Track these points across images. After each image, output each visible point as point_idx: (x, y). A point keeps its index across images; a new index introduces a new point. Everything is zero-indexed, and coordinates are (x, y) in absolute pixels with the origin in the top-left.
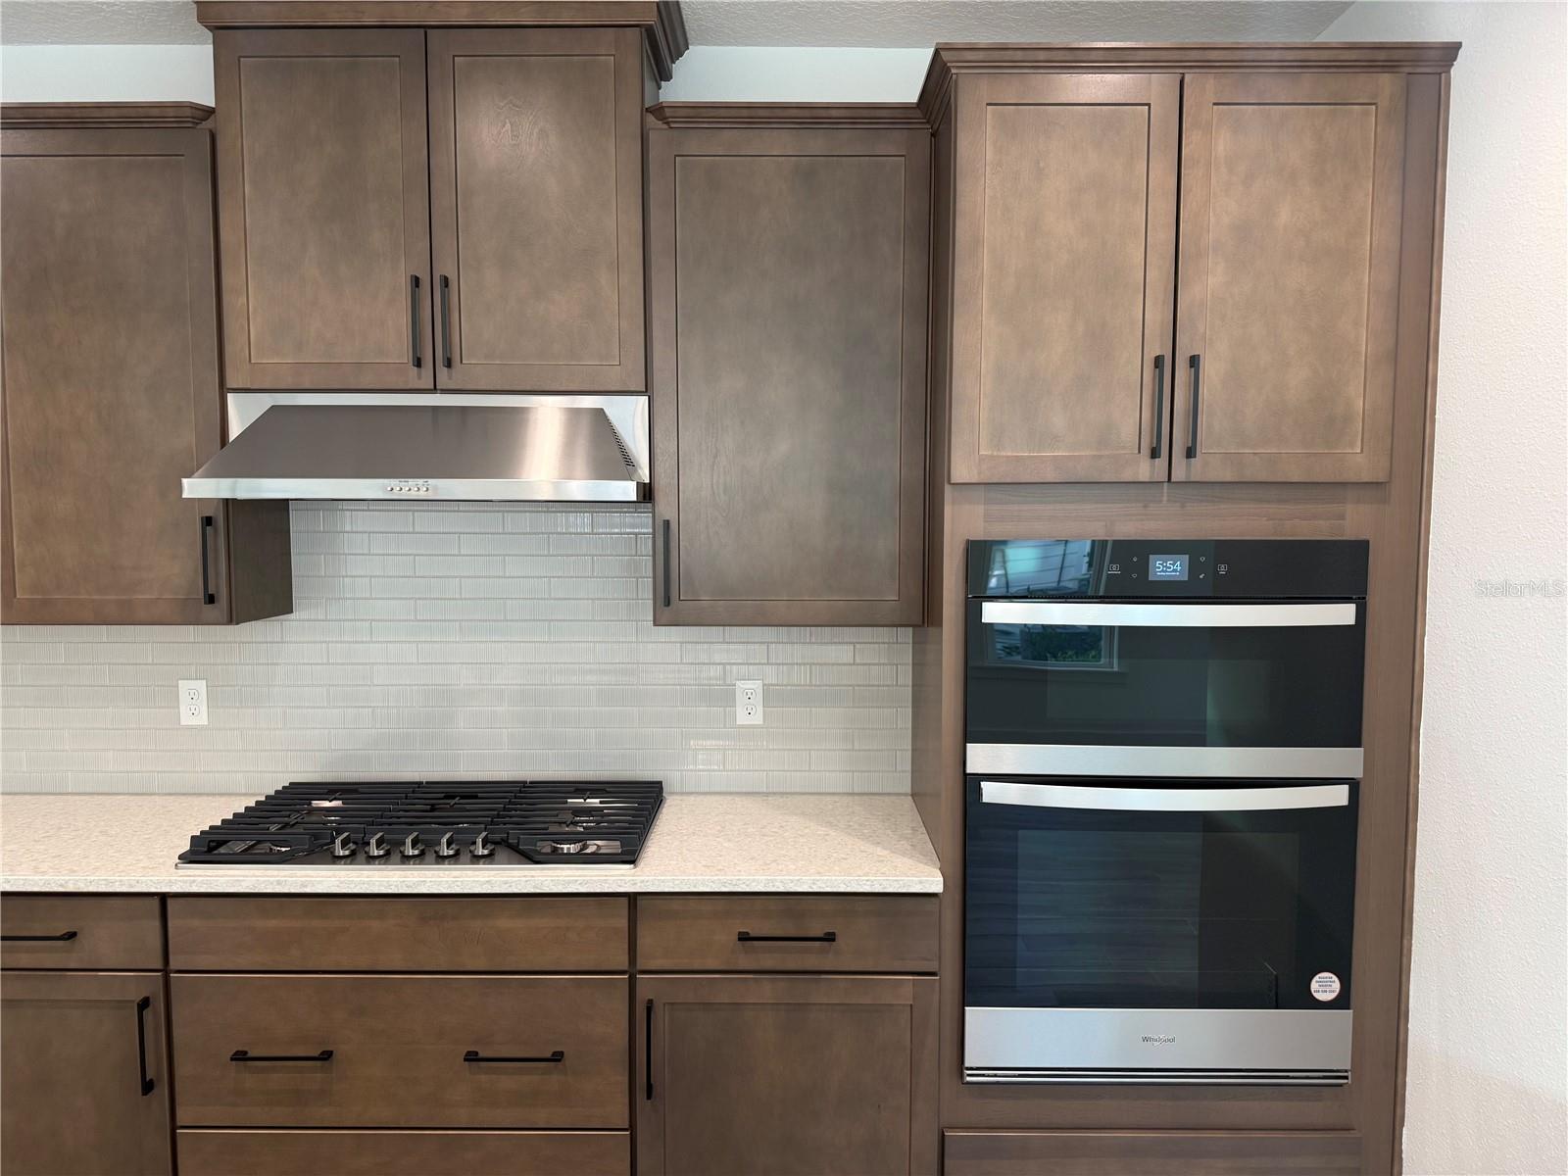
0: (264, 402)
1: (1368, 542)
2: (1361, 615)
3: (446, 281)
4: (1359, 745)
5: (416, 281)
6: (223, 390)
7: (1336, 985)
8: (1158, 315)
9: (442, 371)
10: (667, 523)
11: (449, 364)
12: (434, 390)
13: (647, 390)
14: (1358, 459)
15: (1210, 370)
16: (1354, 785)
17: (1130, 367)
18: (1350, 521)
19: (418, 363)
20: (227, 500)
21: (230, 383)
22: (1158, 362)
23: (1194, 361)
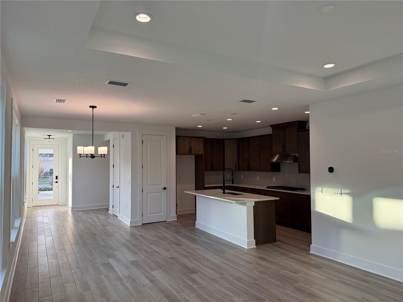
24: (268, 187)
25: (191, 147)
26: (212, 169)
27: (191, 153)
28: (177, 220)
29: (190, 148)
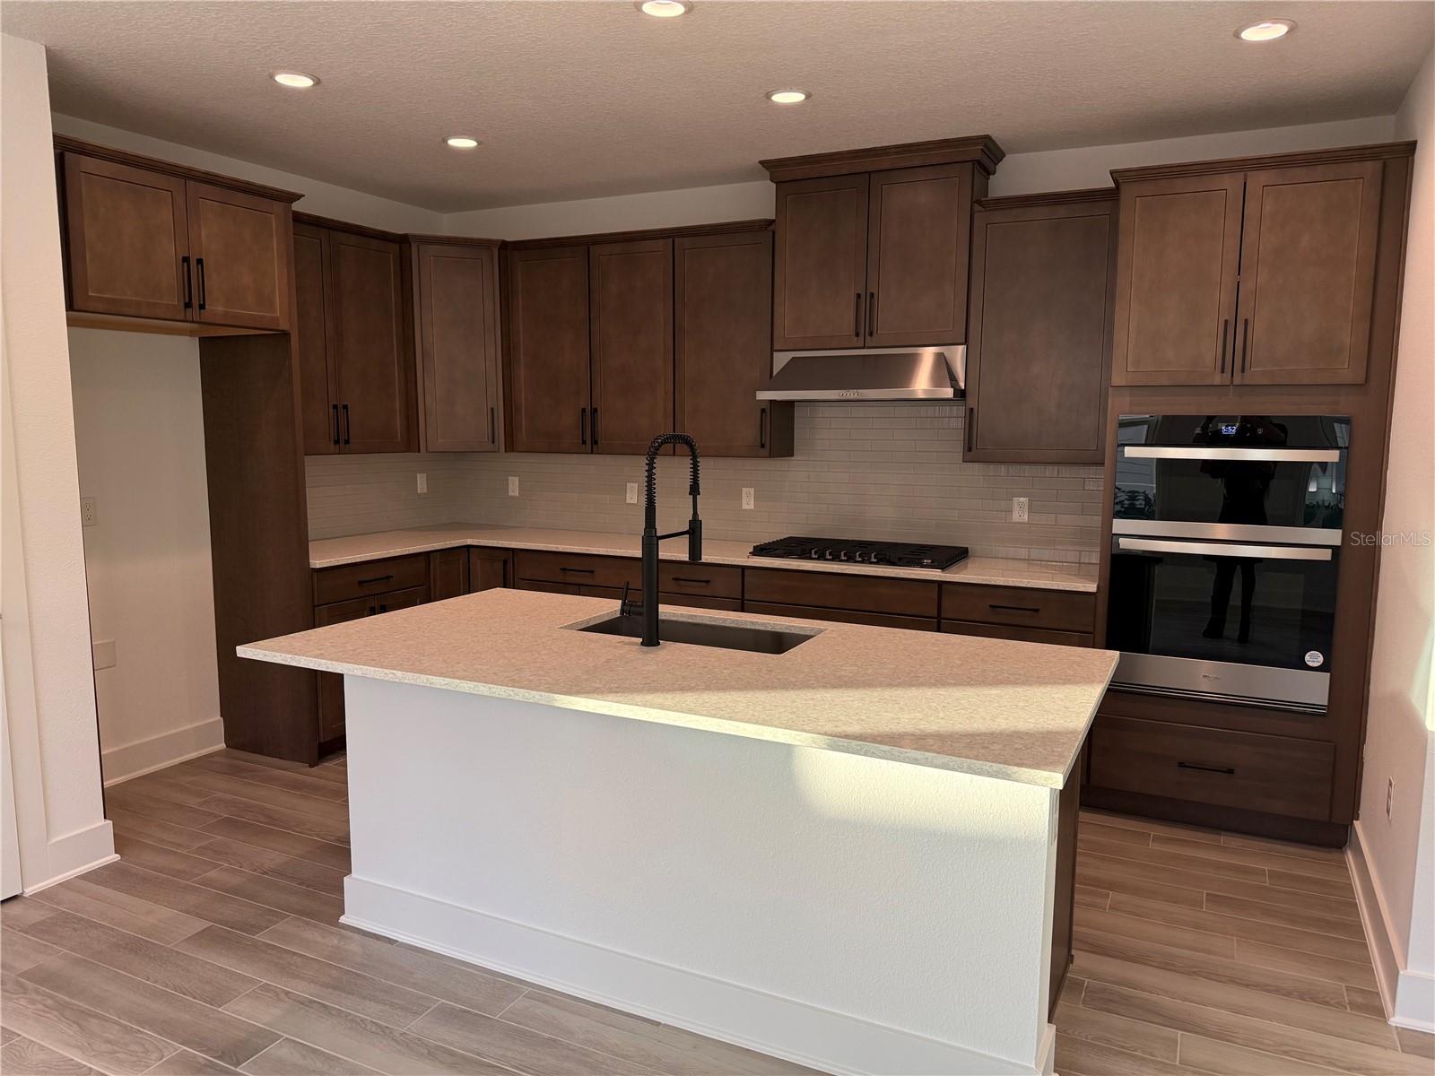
0: (787, 356)
3: (872, 295)
4: (1339, 528)
5: (859, 296)
6: (772, 350)
7: (1320, 659)
8: (1227, 300)
9: (868, 337)
10: (972, 410)
11: (871, 334)
12: (864, 348)
13: (966, 342)
14: (1346, 372)
15: (1255, 326)
16: (1335, 550)
17: (1212, 326)
19: (857, 335)
20: (771, 401)
21: (775, 348)
22: (1227, 323)
23: (1248, 322)
24: (760, 551)
25: (200, 261)
26: (342, 441)
27: (202, 307)
28: (117, 857)
29: (192, 268)
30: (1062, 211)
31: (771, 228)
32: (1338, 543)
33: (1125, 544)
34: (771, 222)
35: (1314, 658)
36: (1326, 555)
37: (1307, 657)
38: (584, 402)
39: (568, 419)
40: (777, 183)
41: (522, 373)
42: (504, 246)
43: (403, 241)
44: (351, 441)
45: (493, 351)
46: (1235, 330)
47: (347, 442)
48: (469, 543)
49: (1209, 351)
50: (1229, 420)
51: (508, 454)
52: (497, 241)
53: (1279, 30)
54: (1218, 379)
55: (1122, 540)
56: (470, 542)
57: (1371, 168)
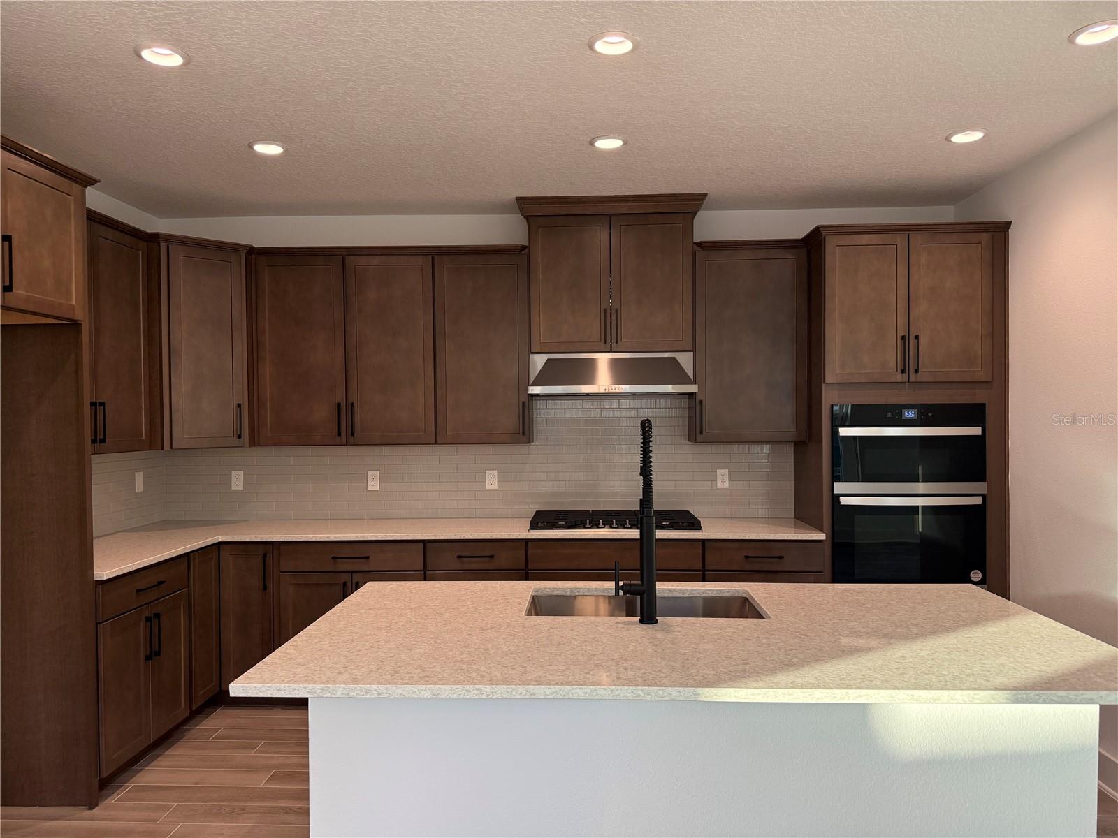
0: (545, 357)
1: (984, 405)
2: (984, 431)
3: (616, 311)
4: (984, 480)
5: (604, 311)
6: (529, 353)
7: (980, 575)
8: (902, 321)
9: (614, 345)
10: (700, 402)
11: (616, 342)
12: (612, 352)
13: (693, 350)
14: (980, 373)
15: (921, 340)
16: (984, 497)
17: (892, 340)
18: (979, 396)
19: (605, 342)
21: (532, 350)
22: (903, 338)
23: (917, 337)
24: (541, 524)
30: (761, 254)
31: (526, 251)
32: (985, 492)
33: (844, 501)
34: (523, 248)
35: (976, 575)
36: (977, 501)
37: (972, 575)
38: (339, 397)
39: (321, 412)
40: (528, 218)
41: (267, 370)
42: (251, 251)
43: (154, 238)
44: (107, 440)
45: (241, 348)
46: (908, 341)
47: (103, 441)
48: (220, 540)
49: (892, 358)
50: (910, 407)
51: (251, 448)
52: (246, 246)
53: (977, 136)
54: (899, 377)
55: (842, 498)
56: (221, 538)
57: (985, 237)
